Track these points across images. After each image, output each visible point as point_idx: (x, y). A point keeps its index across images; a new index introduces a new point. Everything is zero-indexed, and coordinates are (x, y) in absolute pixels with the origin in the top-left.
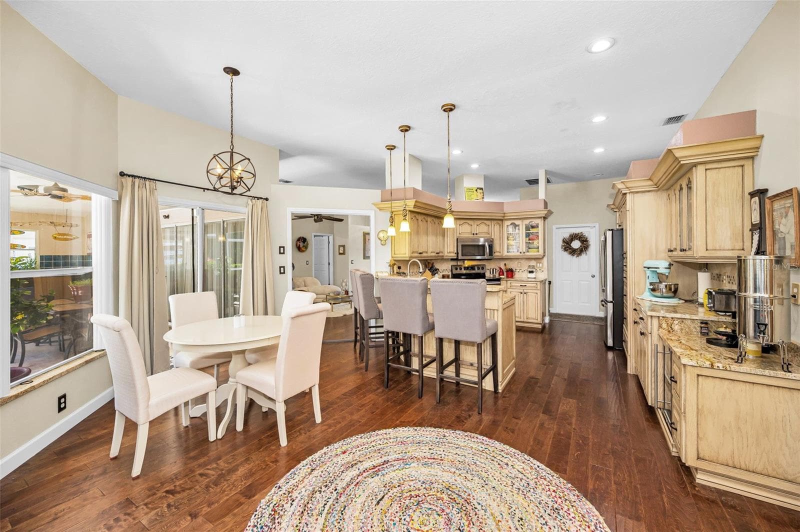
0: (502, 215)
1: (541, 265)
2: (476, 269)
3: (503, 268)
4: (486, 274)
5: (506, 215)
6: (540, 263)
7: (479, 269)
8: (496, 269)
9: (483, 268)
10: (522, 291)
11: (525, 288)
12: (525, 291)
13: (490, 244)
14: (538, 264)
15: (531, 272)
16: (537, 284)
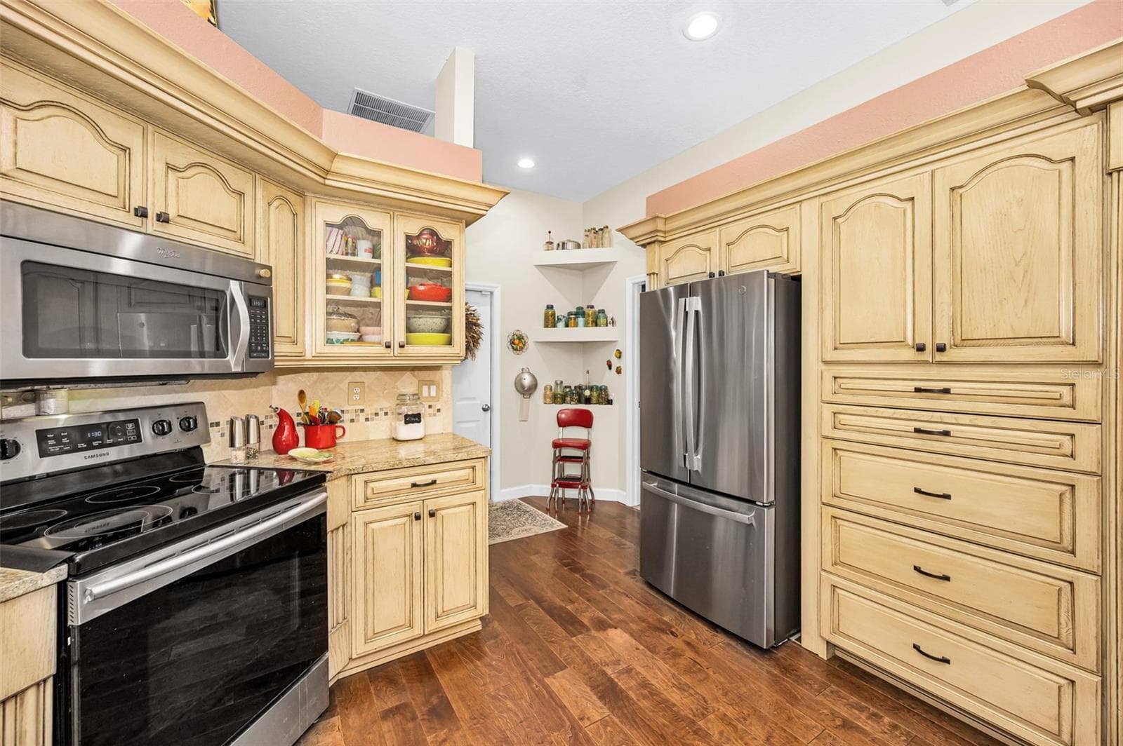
0: (322, 160)
1: (433, 388)
2: (146, 431)
3: (293, 409)
4: (206, 450)
5: (338, 166)
6: (430, 383)
7: (161, 429)
8: (260, 423)
9: (188, 425)
10: (416, 508)
11: (431, 492)
12: (431, 505)
13: (256, 291)
14: (425, 388)
15: (414, 418)
16: (473, 468)
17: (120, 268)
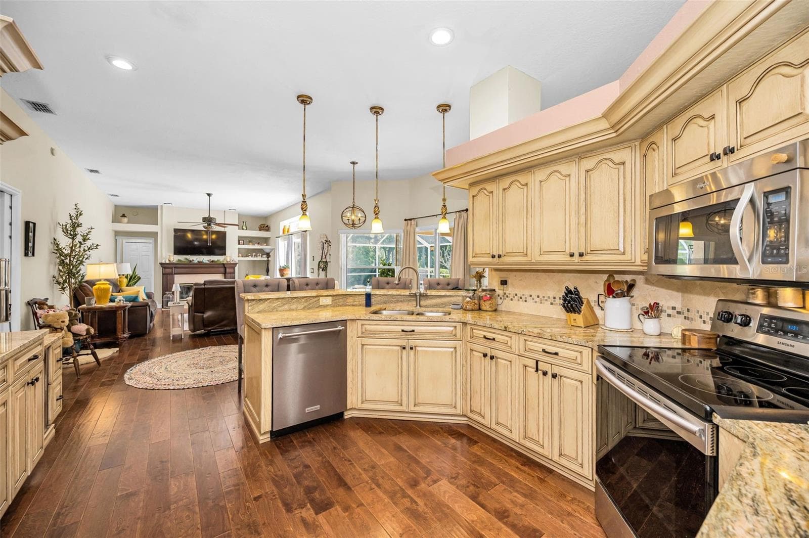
17: (678, 209)
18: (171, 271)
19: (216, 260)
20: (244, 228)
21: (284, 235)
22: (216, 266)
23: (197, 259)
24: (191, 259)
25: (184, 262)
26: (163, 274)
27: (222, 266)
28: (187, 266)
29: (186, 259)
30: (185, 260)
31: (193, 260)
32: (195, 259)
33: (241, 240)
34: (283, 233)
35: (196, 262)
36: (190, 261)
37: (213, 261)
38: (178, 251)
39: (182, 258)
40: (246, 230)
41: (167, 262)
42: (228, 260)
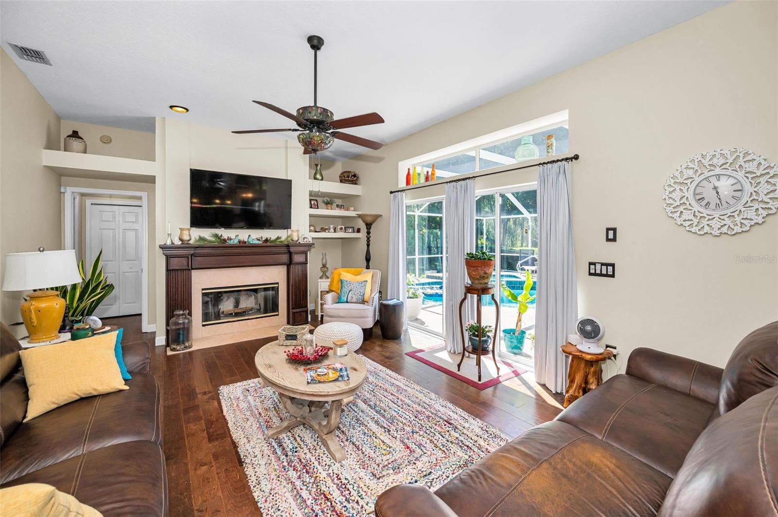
18: (185, 263)
19: (273, 238)
20: (318, 176)
21: (409, 187)
22: (273, 249)
23: (237, 236)
24: (225, 236)
25: (211, 242)
26: (168, 270)
27: (284, 249)
28: (218, 251)
29: (216, 236)
30: (213, 239)
31: (231, 239)
32: (233, 237)
33: (315, 200)
34: (408, 183)
35: (236, 241)
36: (225, 240)
37: (267, 240)
38: (199, 219)
39: (207, 233)
40: (322, 179)
41: (178, 242)
42: (295, 238)
